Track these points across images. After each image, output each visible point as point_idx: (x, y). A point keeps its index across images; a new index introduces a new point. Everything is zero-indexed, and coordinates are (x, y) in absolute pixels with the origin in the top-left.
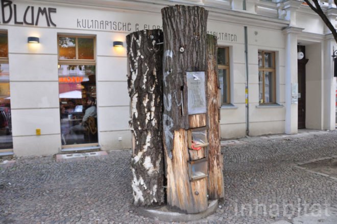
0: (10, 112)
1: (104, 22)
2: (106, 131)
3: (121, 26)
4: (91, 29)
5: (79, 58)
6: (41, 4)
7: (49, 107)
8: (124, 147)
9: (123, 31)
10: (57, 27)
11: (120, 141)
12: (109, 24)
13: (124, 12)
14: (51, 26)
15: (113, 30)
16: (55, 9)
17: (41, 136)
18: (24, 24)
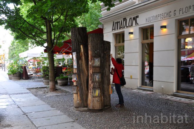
0: (124, 67)
1: (157, 16)
2: (156, 81)
3: (166, 15)
4: (152, 21)
5: (150, 39)
6: (134, 15)
7: (135, 65)
8: (165, 93)
9: (167, 18)
10: (139, 25)
11: (162, 88)
12: (160, 16)
13: (167, 5)
14: (137, 25)
15: (162, 19)
16: (138, 16)
17: (132, 79)
18: (129, 27)
